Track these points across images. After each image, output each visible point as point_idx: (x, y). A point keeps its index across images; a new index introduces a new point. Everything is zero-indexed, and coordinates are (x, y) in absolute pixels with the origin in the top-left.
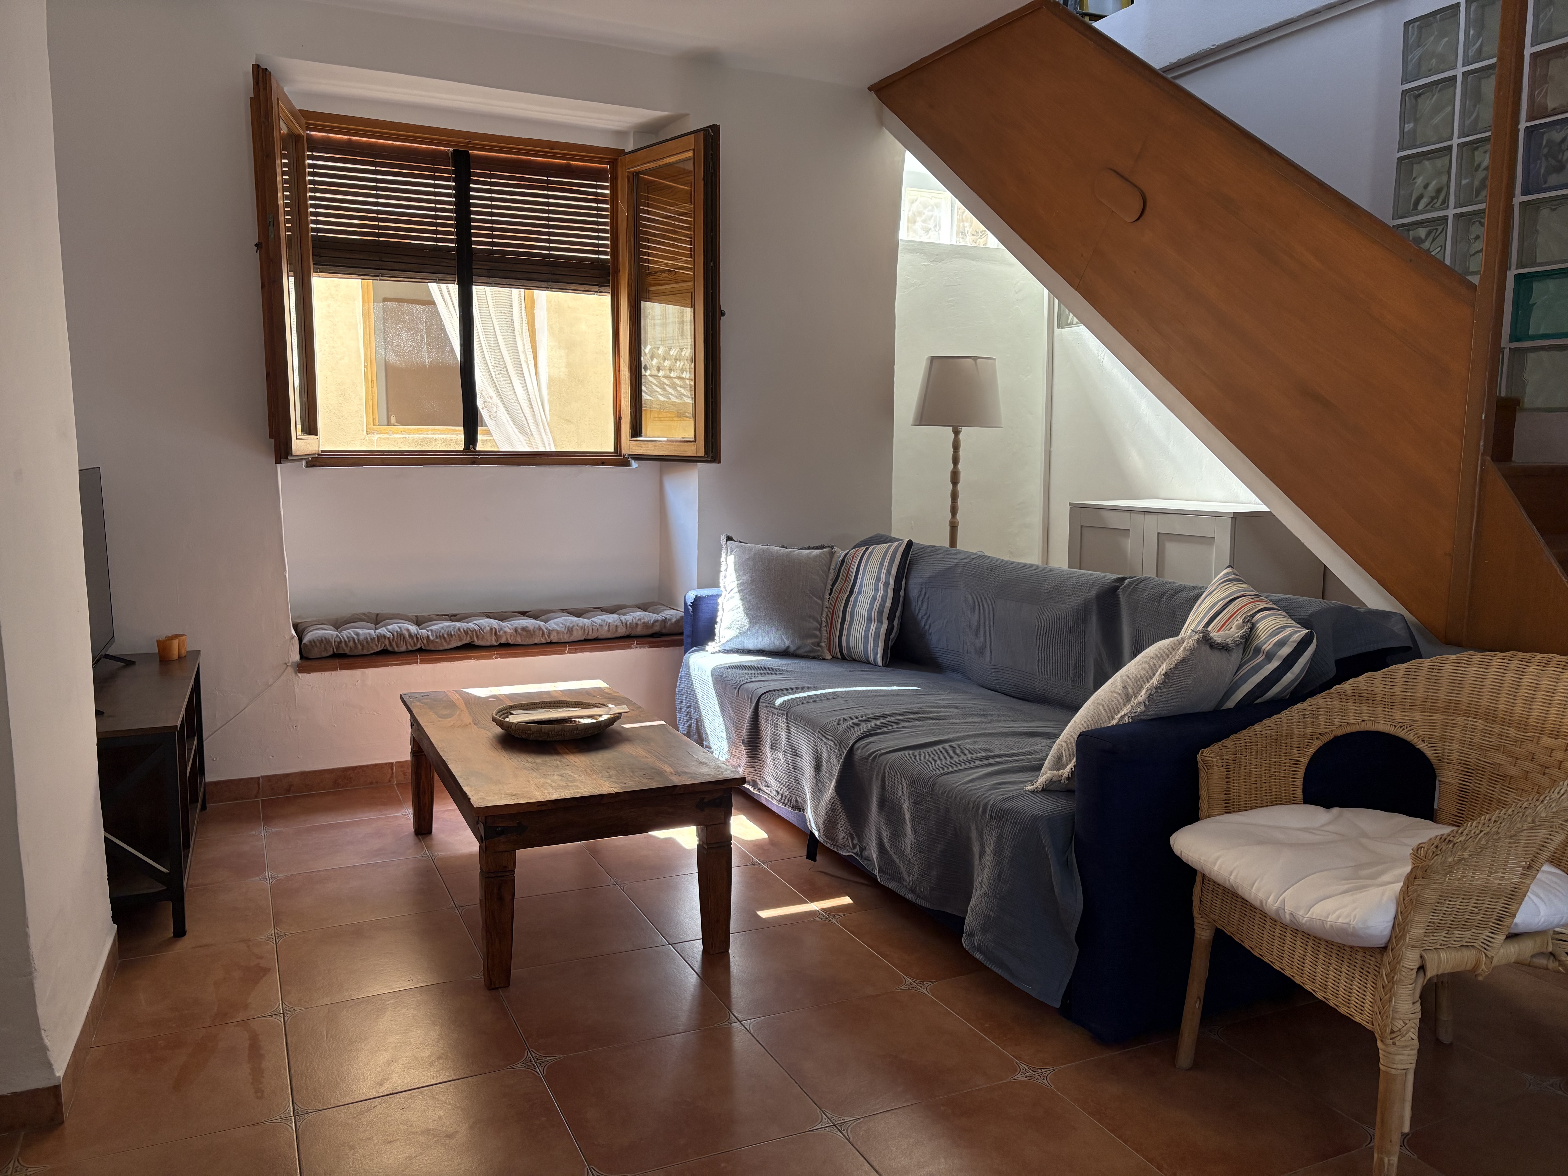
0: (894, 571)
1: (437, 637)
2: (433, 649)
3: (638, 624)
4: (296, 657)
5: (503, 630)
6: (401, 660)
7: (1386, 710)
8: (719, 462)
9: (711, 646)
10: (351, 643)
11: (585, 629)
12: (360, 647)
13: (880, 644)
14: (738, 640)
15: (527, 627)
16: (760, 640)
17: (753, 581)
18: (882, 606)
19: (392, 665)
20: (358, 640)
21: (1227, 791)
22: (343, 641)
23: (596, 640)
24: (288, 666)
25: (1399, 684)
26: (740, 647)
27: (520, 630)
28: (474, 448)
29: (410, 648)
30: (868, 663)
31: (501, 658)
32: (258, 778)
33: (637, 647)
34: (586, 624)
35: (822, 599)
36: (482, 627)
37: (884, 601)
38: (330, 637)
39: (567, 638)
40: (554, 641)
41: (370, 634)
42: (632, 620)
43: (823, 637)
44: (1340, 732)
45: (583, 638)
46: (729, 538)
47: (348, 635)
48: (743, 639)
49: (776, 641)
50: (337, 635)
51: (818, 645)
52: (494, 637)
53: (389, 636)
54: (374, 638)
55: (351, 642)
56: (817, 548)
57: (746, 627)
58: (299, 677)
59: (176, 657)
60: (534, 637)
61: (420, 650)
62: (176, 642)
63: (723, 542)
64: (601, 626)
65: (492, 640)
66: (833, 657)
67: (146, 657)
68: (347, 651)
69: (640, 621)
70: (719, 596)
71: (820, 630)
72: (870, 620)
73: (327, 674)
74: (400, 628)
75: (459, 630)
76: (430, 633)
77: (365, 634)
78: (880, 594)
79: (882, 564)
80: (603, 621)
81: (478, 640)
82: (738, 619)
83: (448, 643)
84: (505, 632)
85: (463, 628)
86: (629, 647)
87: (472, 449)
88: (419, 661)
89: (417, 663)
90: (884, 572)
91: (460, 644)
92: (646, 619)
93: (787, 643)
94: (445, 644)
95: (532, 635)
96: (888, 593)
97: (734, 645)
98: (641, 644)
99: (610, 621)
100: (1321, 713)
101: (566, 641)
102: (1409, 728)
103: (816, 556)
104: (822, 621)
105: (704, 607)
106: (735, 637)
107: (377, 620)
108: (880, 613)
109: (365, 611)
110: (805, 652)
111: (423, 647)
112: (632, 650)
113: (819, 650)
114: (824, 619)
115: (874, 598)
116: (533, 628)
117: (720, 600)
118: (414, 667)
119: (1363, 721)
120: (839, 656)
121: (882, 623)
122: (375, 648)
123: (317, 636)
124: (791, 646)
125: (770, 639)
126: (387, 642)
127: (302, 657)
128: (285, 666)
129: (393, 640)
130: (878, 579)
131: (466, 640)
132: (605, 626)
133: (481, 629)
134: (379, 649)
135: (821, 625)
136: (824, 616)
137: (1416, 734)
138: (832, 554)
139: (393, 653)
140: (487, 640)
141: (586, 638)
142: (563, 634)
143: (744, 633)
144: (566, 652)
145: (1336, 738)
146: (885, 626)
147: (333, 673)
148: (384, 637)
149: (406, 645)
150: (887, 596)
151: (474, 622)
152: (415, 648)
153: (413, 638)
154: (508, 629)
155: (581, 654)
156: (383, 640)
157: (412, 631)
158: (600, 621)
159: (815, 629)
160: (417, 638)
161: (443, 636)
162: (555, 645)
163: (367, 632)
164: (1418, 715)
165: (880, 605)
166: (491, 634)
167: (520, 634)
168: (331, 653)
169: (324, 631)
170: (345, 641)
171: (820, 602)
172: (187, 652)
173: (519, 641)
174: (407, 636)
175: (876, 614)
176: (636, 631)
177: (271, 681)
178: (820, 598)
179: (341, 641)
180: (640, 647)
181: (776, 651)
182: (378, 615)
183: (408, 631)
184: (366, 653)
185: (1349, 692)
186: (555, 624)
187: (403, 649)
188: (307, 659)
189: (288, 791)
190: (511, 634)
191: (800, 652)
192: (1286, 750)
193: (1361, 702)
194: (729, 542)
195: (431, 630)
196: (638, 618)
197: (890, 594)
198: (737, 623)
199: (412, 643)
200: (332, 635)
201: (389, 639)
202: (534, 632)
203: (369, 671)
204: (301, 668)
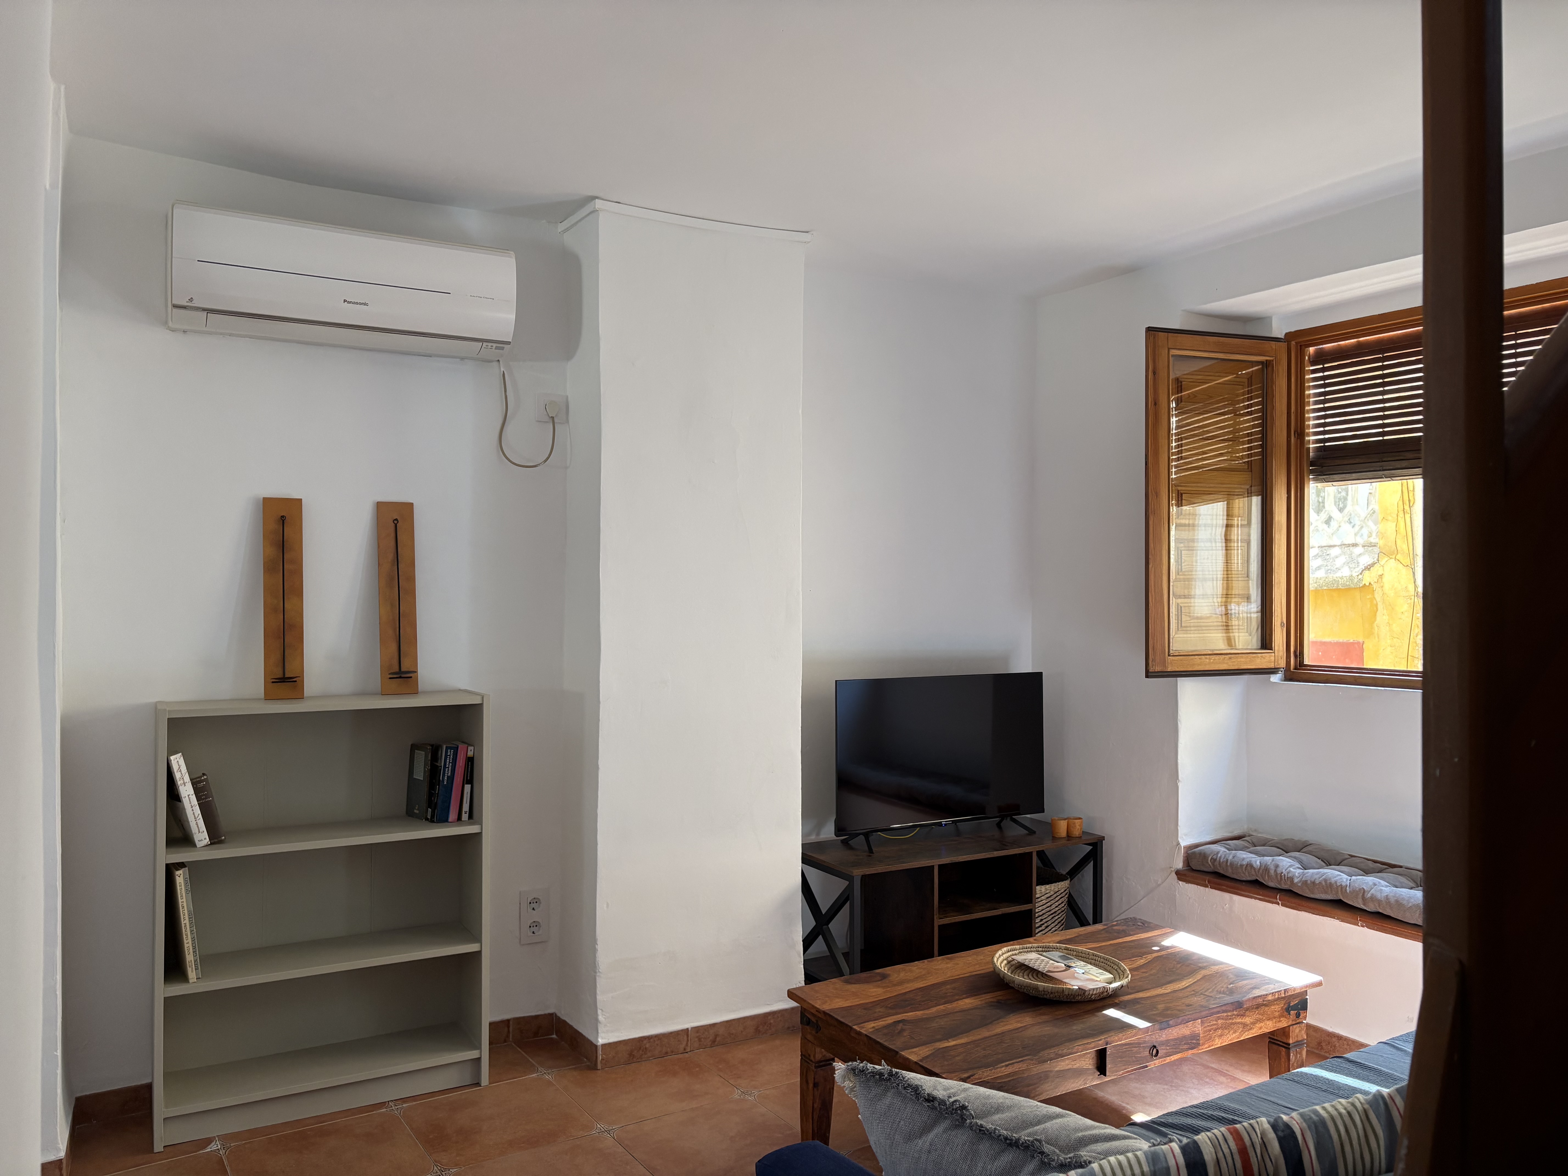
1: (1303, 882)
2: (1299, 893)
4: (1179, 864)
5: (1372, 895)
6: (1266, 895)
10: (1224, 864)
12: (1231, 870)
19: (1256, 898)
20: (1231, 863)
27: (1392, 900)
29: (1277, 886)
31: (1367, 928)
38: (1209, 853)
41: (1244, 859)
47: (1228, 855)
52: (1361, 900)
53: (1255, 866)
54: (1243, 865)
58: (1180, 884)
59: (1064, 835)
61: (1287, 892)
62: (1064, 823)
65: (1359, 903)
68: (1221, 871)
75: (1326, 880)
76: (1297, 875)
77: (1241, 858)
81: (1344, 897)
83: (1315, 893)
84: (1373, 898)
85: (1331, 879)
89: (1281, 903)
94: (1311, 892)
107: (1295, 849)
109: (1305, 839)
111: (1290, 889)
118: (1275, 907)
122: (1244, 875)
126: (1255, 873)
127: (1186, 867)
128: (1171, 870)
134: (1251, 878)
139: (1261, 886)
140: (1356, 901)
147: (1207, 889)
148: (1252, 866)
149: (1273, 881)
152: (1281, 887)
153: (1279, 876)
154: (1379, 895)
156: (1250, 869)
160: (1283, 876)
161: (1306, 882)
166: (1360, 895)
167: (1391, 905)
168: (1208, 870)
170: (1219, 861)
172: (1093, 834)
177: (1158, 882)
179: (1216, 859)
182: (1309, 845)
184: (1237, 879)
187: (1271, 884)
188: (1192, 871)
190: (1381, 901)
199: (1278, 881)
200: (1215, 852)
201: (1255, 869)
203: (1236, 898)
204: (1181, 875)
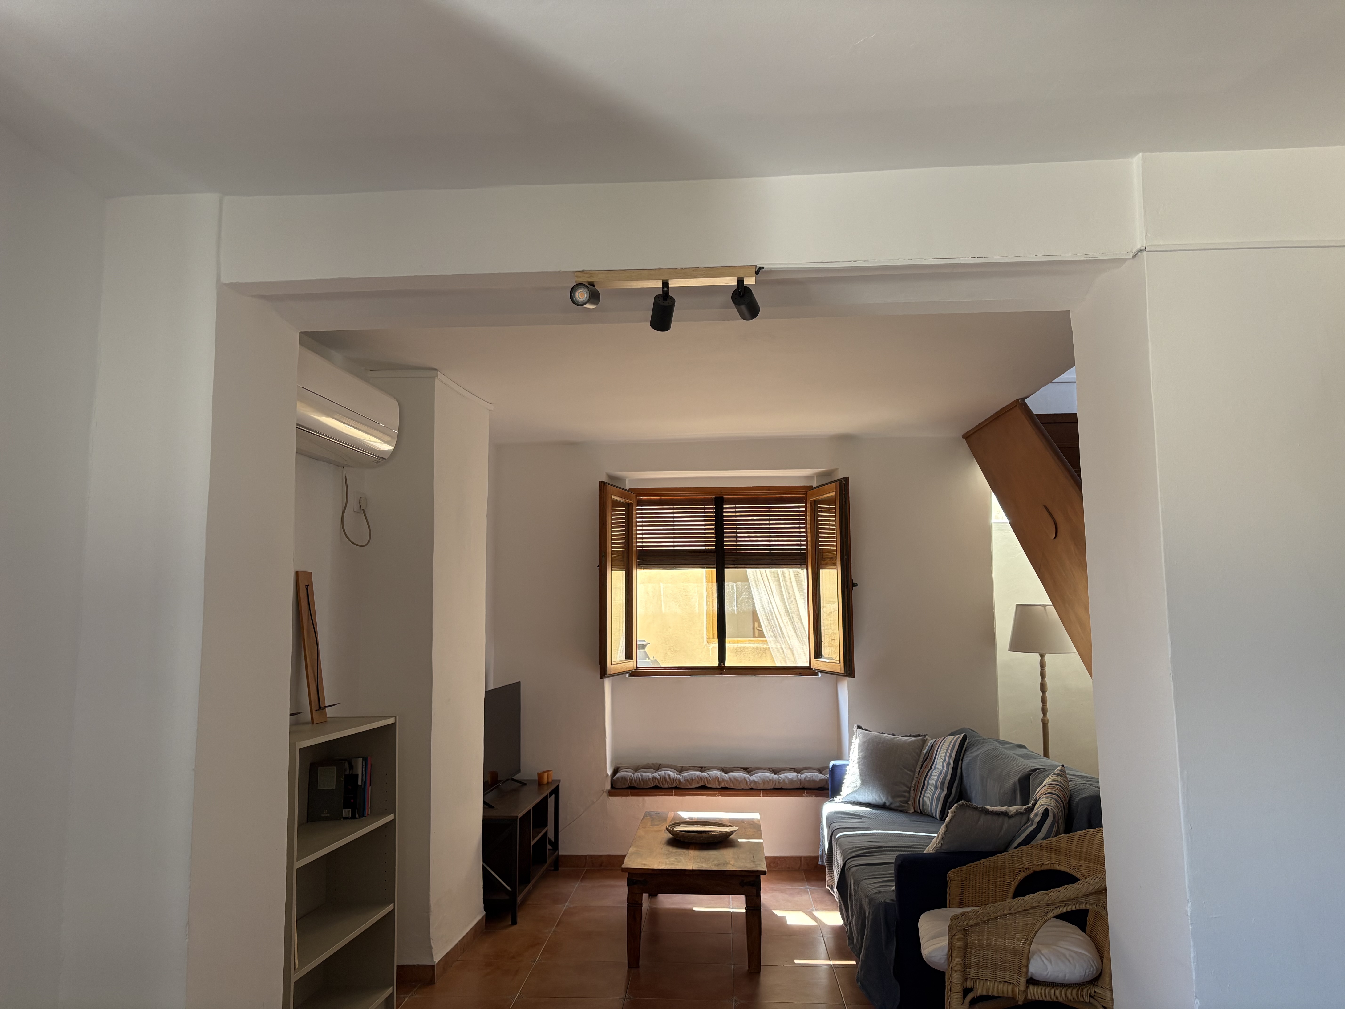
0: (953, 755)
1: (685, 780)
2: (683, 787)
3: (809, 781)
4: (608, 787)
5: (723, 779)
6: (664, 793)
7: (1067, 858)
8: (854, 677)
9: (838, 799)
10: (638, 781)
11: (773, 782)
12: (642, 783)
13: (939, 805)
14: (853, 795)
15: (737, 777)
16: (866, 796)
17: (865, 757)
18: (945, 778)
19: (659, 795)
20: (642, 779)
21: (962, 894)
22: (634, 779)
23: (781, 789)
24: (604, 792)
25: (1075, 843)
26: (854, 800)
27: (732, 779)
28: (724, 664)
29: (670, 786)
30: (933, 817)
31: (721, 796)
32: (586, 856)
33: (807, 796)
34: (774, 778)
35: (914, 772)
36: (711, 777)
37: (946, 776)
38: (627, 777)
39: (761, 787)
40: (753, 788)
41: (648, 776)
42: (805, 778)
43: (911, 798)
44: (1038, 869)
45: (772, 787)
46: (859, 727)
47: (637, 776)
48: (855, 795)
49: (876, 798)
50: (631, 776)
51: (907, 802)
52: (717, 783)
53: (658, 778)
54: (650, 779)
55: (638, 779)
56: (915, 736)
57: (858, 787)
58: (609, 798)
59: (545, 782)
60: (741, 784)
61: (676, 788)
62: (546, 775)
63: (855, 730)
64: (784, 780)
65: (716, 784)
66: (915, 811)
67: (532, 781)
68: (636, 785)
69: (810, 779)
70: (848, 765)
71: (909, 792)
72: (936, 788)
73: (624, 798)
74: (665, 773)
75: (697, 777)
76: (681, 778)
77: (646, 776)
78: (945, 770)
79: (947, 750)
80: (786, 777)
81: (708, 784)
82: (854, 781)
83: (691, 785)
84: (723, 780)
85: (699, 776)
86: (802, 796)
87: (723, 666)
88: (674, 794)
89: (673, 795)
90: (948, 755)
91: (698, 785)
92: (814, 777)
93: (884, 800)
94: (689, 785)
95: (740, 783)
96: (949, 770)
97: (851, 798)
98: (809, 795)
99: (790, 777)
100: (1024, 856)
101: (761, 788)
102: (1078, 870)
103: (911, 742)
104: (911, 786)
105: (837, 771)
106: (850, 794)
107: (658, 767)
108: (943, 783)
109: (654, 762)
110: (896, 807)
111: (677, 786)
112: (804, 797)
113: (905, 806)
114: (913, 785)
115: (941, 773)
116: (740, 778)
117: (848, 768)
118: (671, 797)
119: (1052, 863)
120: (919, 811)
121: (943, 790)
122: (650, 784)
123: (620, 775)
124: (886, 802)
125: (873, 796)
126: (657, 781)
127: (612, 787)
128: (602, 792)
129: (660, 780)
130: (945, 760)
131: (701, 784)
132: (786, 780)
133: (710, 777)
134: (653, 786)
135: (910, 789)
136: (914, 783)
137: (1082, 874)
138: (924, 742)
139: (661, 788)
140: (713, 784)
141: (775, 787)
142: (759, 783)
143: (856, 791)
144: (761, 795)
145: (1035, 872)
146: (945, 792)
147: (628, 797)
148: (656, 778)
149: (667, 784)
150: (948, 772)
151: (708, 773)
152: (673, 786)
153: (671, 780)
154: (725, 778)
155: (771, 797)
156: (655, 780)
157: (671, 776)
158: (784, 777)
159: (905, 791)
160: (673, 780)
161: (688, 780)
162: (753, 791)
163: (647, 775)
164: (1083, 863)
165: (943, 778)
166: (715, 781)
167: (732, 782)
168: (627, 786)
169: (625, 773)
170: (635, 780)
171: (911, 774)
172: (552, 780)
173: (732, 786)
174: (668, 779)
175: (940, 783)
176: (806, 786)
177: (595, 800)
178: (911, 771)
179: (632, 779)
180: (809, 796)
181: (878, 804)
182: (660, 764)
183: (669, 775)
184: (646, 787)
185: (1044, 845)
186: (755, 777)
187: (666, 786)
188: (616, 789)
189: (601, 866)
190: (727, 781)
191: (893, 806)
192: (1001, 875)
193: (1051, 852)
194: (858, 729)
195: (683, 776)
196: (809, 776)
197: (950, 771)
198: (853, 784)
199: (671, 783)
200: (628, 775)
201: (658, 779)
202: (741, 781)
203: (647, 798)
204: (611, 794)
